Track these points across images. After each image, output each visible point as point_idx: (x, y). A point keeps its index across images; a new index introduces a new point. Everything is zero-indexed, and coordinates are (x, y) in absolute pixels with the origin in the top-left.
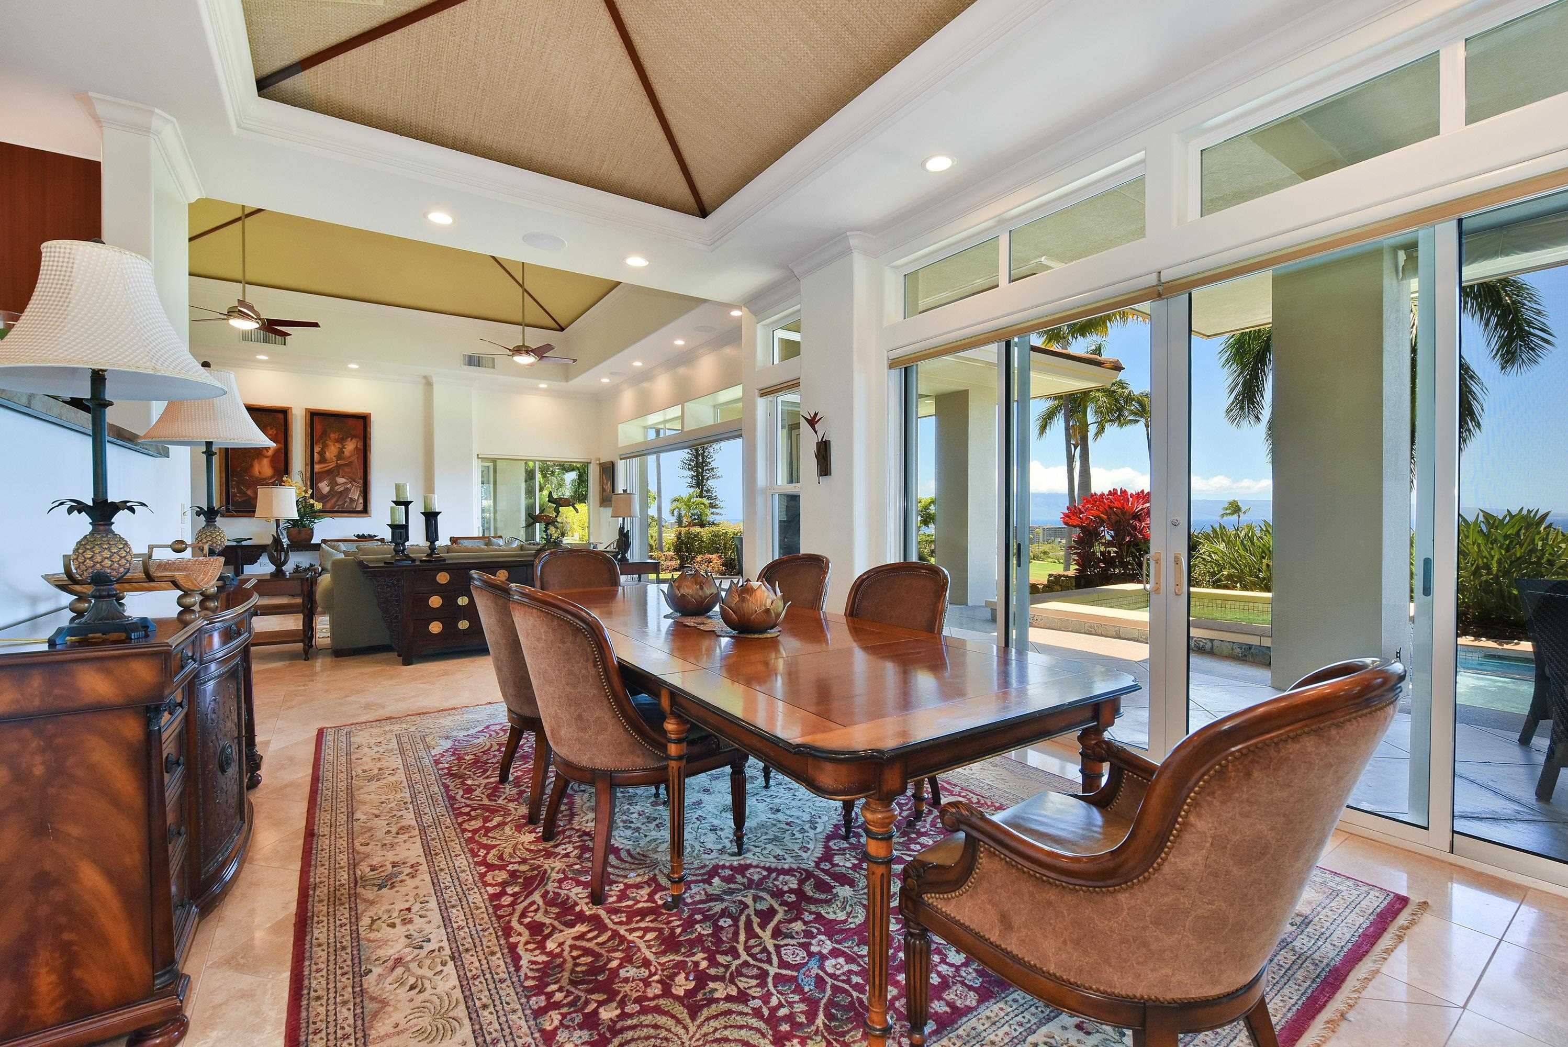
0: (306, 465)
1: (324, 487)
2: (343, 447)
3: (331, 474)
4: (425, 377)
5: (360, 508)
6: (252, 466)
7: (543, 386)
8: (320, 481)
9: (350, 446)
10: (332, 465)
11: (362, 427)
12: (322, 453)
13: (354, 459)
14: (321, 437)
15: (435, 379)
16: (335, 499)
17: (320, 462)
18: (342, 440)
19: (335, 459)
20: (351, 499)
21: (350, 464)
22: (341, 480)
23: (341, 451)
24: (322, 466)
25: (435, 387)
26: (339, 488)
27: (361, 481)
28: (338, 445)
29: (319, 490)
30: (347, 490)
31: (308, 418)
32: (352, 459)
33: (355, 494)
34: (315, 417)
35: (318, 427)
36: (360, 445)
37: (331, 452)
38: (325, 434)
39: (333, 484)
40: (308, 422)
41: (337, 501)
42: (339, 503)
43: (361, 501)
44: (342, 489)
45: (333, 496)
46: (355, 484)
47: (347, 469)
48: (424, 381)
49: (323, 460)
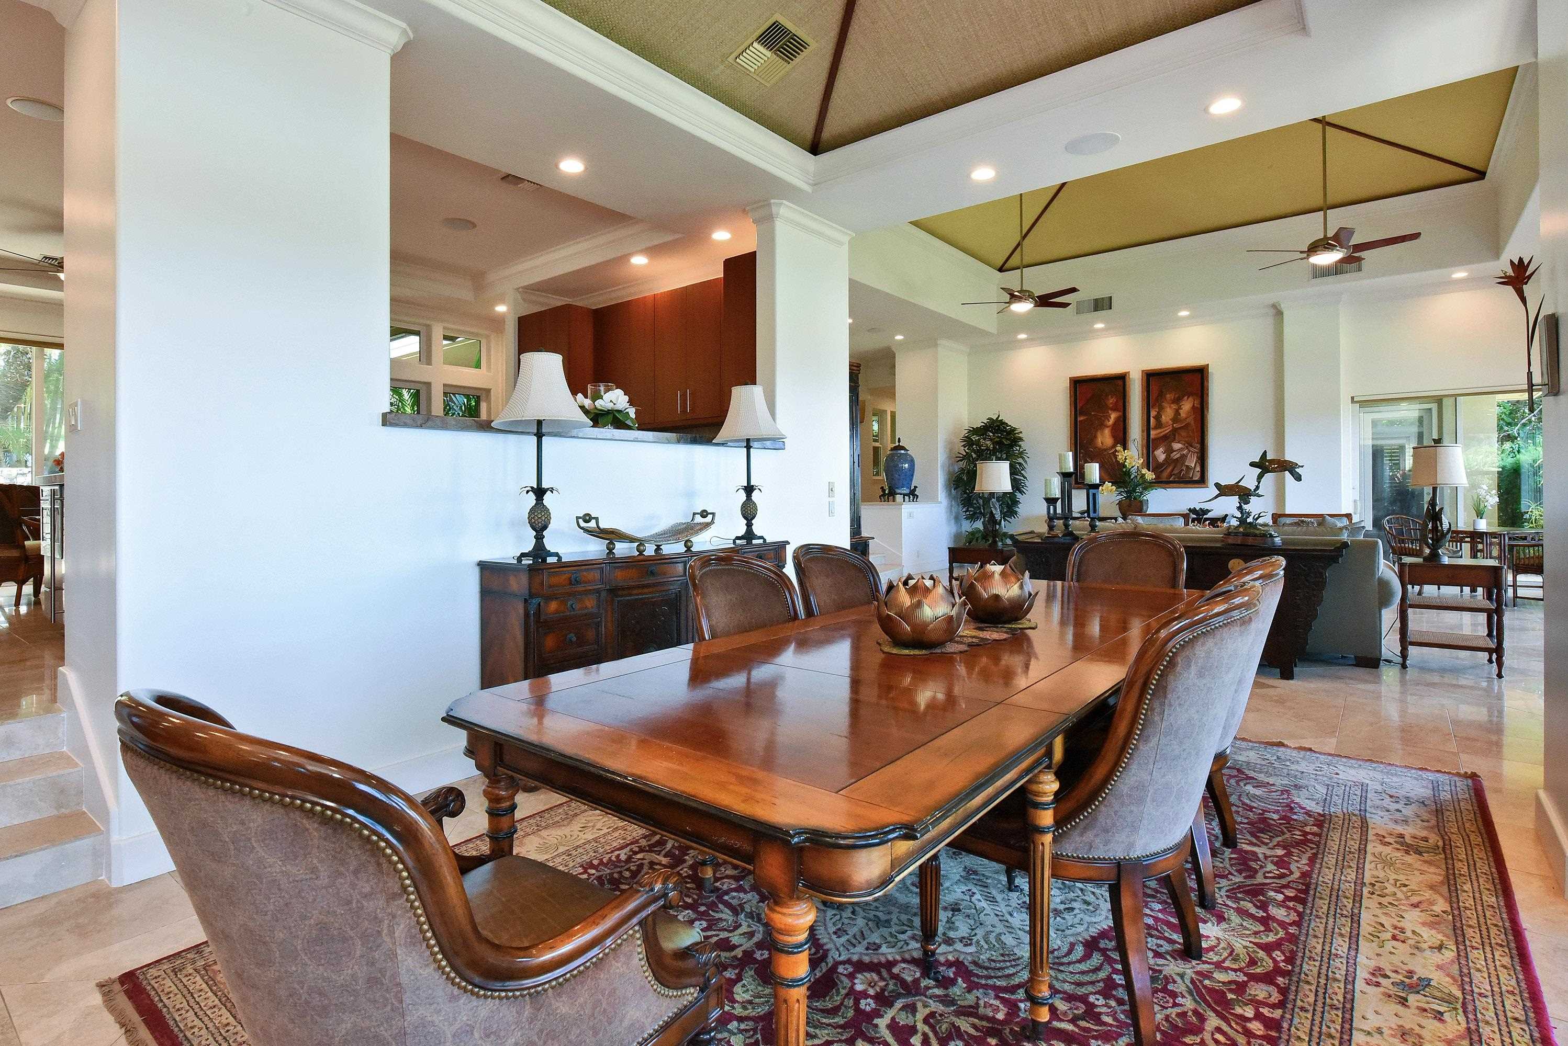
0: (1143, 431)
1: (1160, 455)
2: (1180, 408)
3: (1166, 440)
4: (1274, 306)
5: (1197, 477)
6: (1095, 437)
7: (1460, 274)
8: (1155, 448)
9: (1187, 406)
10: (1167, 430)
11: (1199, 381)
12: (1158, 418)
13: (1191, 420)
14: (1157, 400)
15: (1284, 307)
16: (1171, 468)
17: (1156, 428)
18: (1177, 401)
19: (1171, 422)
20: (1187, 466)
21: (1188, 425)
22: (1176, 446)
23: (1177, 412)
24: (1159, 431)
25: (1285, 313)
26: (1175, 456)
27: (1198, 446)
28: (1174, 406)
29: (1155, 457)
30: (1184, 457)
31: (1145, 378)
32: (1188, 420)
33: (1192, 462)
34: (1151, 377)
35: (1154, 389)
36: (1197, 404)
37: (1168, 415)
38: (1161, 395)
39: (1169, 451)
40: (1145, 384)
41: (1172, 470)
42: (1176, 472)
43: (1198, 469)
44: (1178, 456)
45: (1169, 465)
46: (1192, 449)
47: (1184, 434)
48: (1272, 311)
49: (1159, 425)
